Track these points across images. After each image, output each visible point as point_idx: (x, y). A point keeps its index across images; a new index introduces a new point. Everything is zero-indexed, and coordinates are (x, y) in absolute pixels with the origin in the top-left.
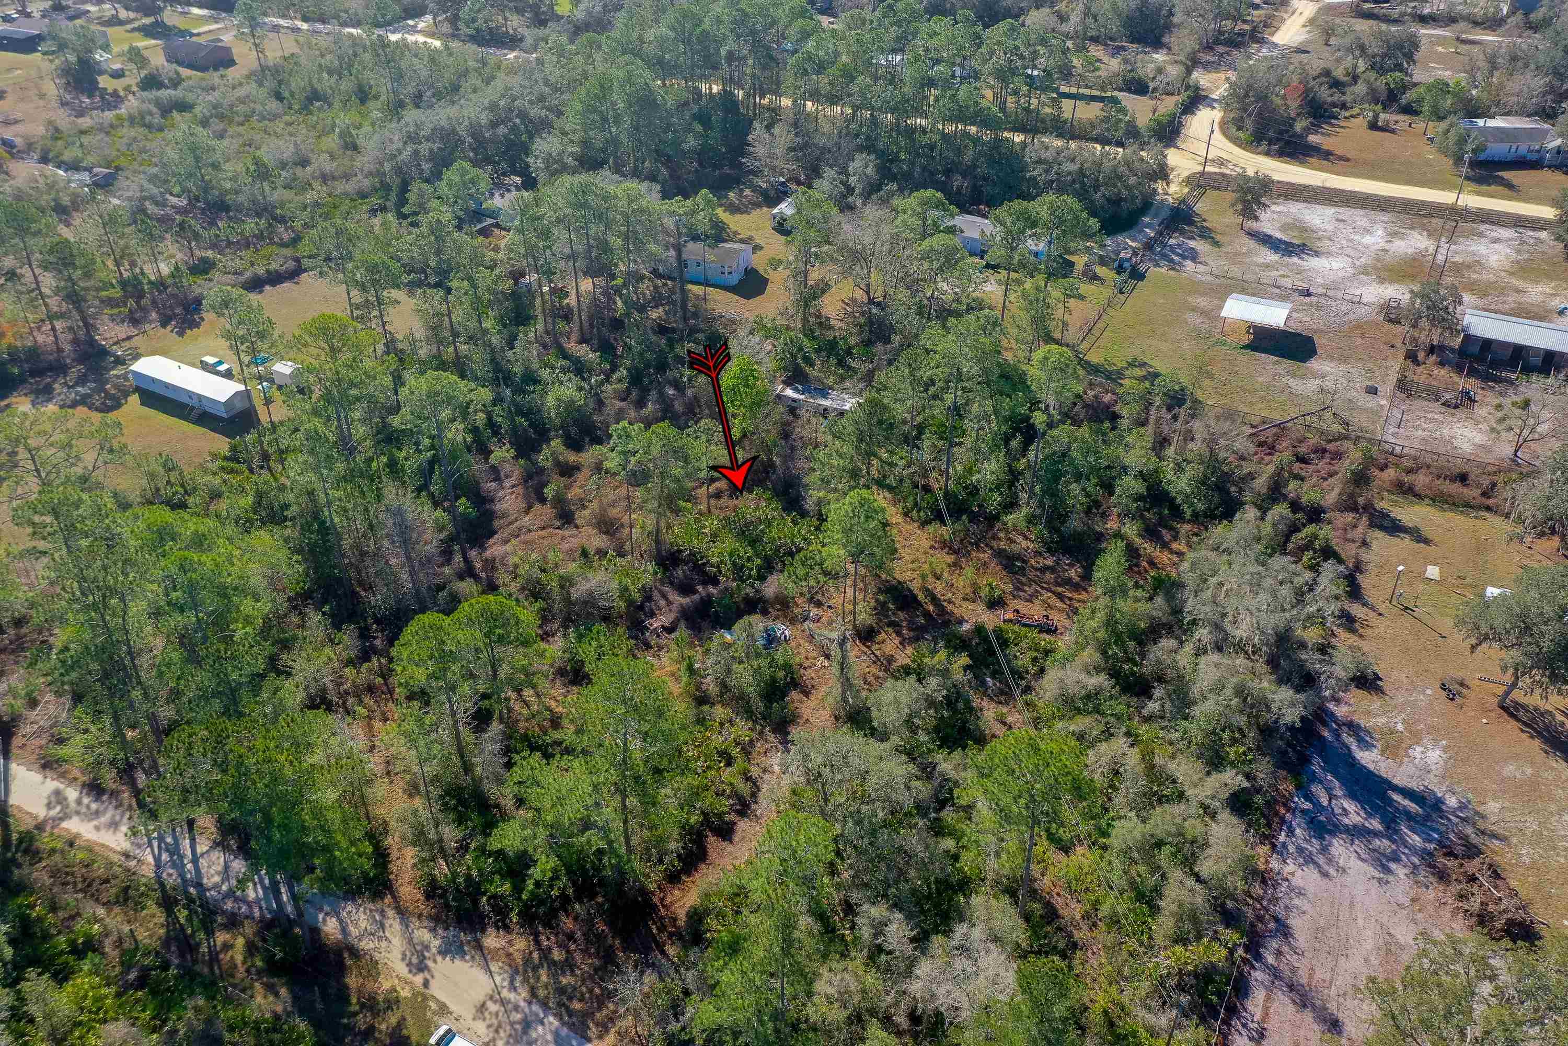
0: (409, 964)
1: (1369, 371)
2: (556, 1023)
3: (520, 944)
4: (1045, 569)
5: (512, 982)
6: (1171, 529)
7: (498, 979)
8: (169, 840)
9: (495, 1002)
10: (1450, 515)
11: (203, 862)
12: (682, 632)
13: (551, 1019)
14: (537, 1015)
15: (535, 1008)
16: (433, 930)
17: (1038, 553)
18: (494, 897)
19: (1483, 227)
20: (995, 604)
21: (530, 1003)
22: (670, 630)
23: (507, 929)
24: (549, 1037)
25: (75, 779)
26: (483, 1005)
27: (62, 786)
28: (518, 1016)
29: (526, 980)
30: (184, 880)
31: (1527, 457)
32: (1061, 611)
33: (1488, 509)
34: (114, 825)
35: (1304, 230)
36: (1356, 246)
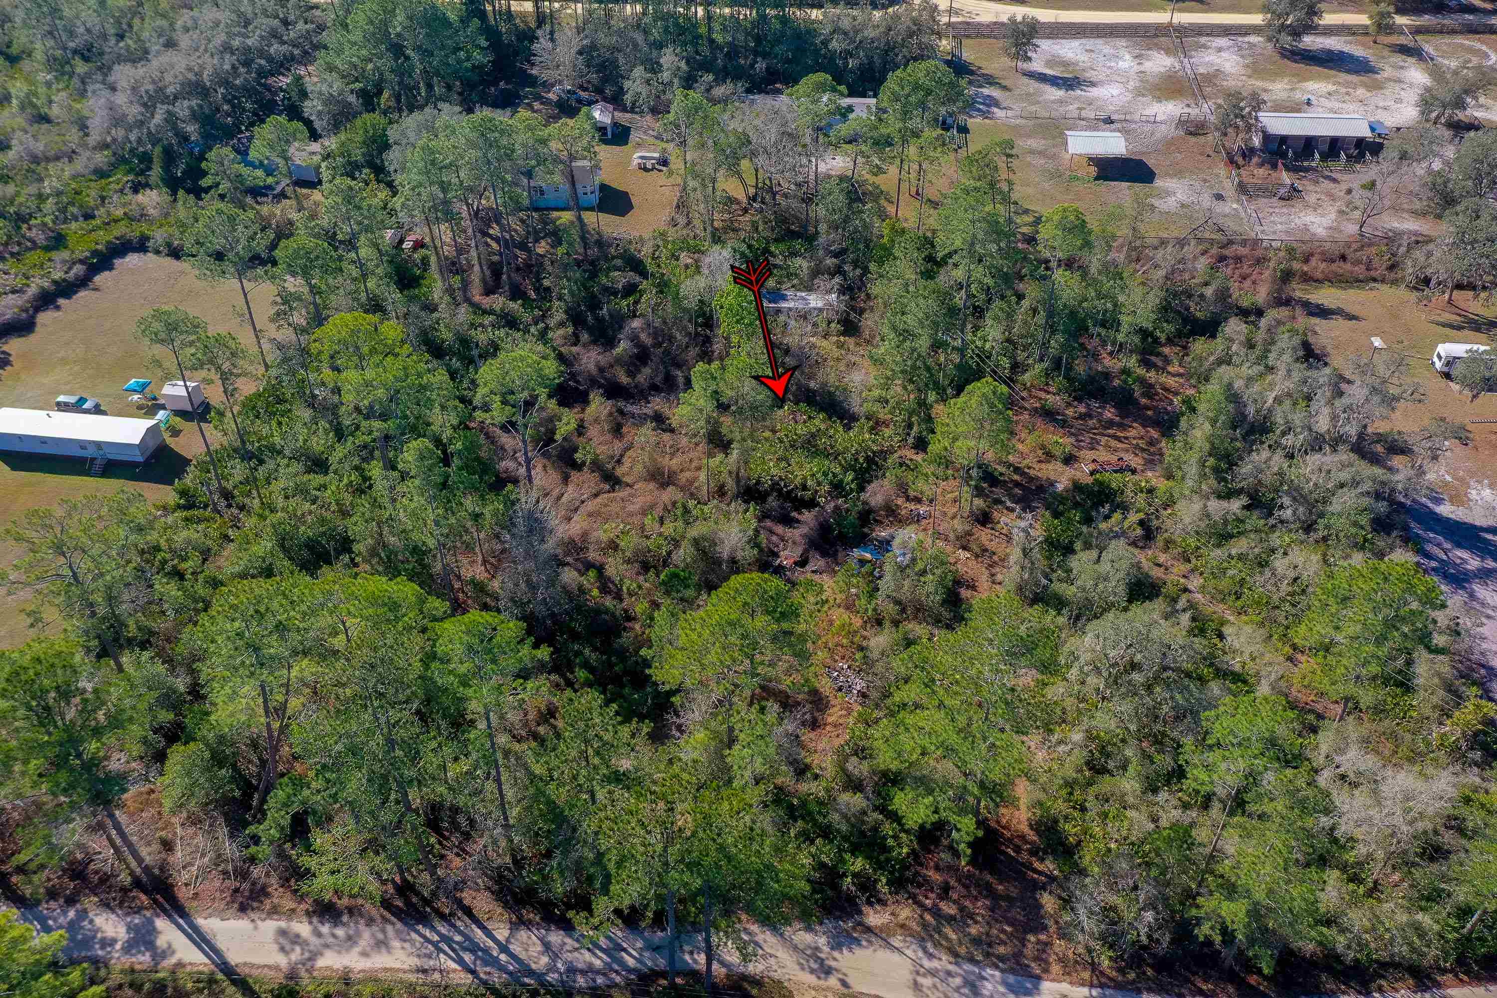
0: (812, 971)
1: (1205, 181)
2: (997, 973)
3: (906, 913)
4: (1082, 417)
5: (925, 950)
6: (1158, 354)
7: (909, 952)
8: (458, 938)
9: (924, 975)
10: (1351, 292)
11: (515, 948)
12: (817, 562)
13: (989, 971)
14: (973, 973)
15: (968, 967)
16: (809, 929)
17: (1069, 405)
18: (855, 875)
19: (1203, 40)
20: (1069, 460)
21: (956, 964)
22: (802, 563)
23: (882, 902)
24: (1002, 989)
25: (293, 911)
26: (916, 983)
27: (283, 924)
28: (958, 981)
29: (937, 945)
30: (510, 974)
31: (1370, 231)
32: (1127, 451)
33: (1375, 280)
34: (381, 944)
35: (1066, 64)
36: (1118, 72)
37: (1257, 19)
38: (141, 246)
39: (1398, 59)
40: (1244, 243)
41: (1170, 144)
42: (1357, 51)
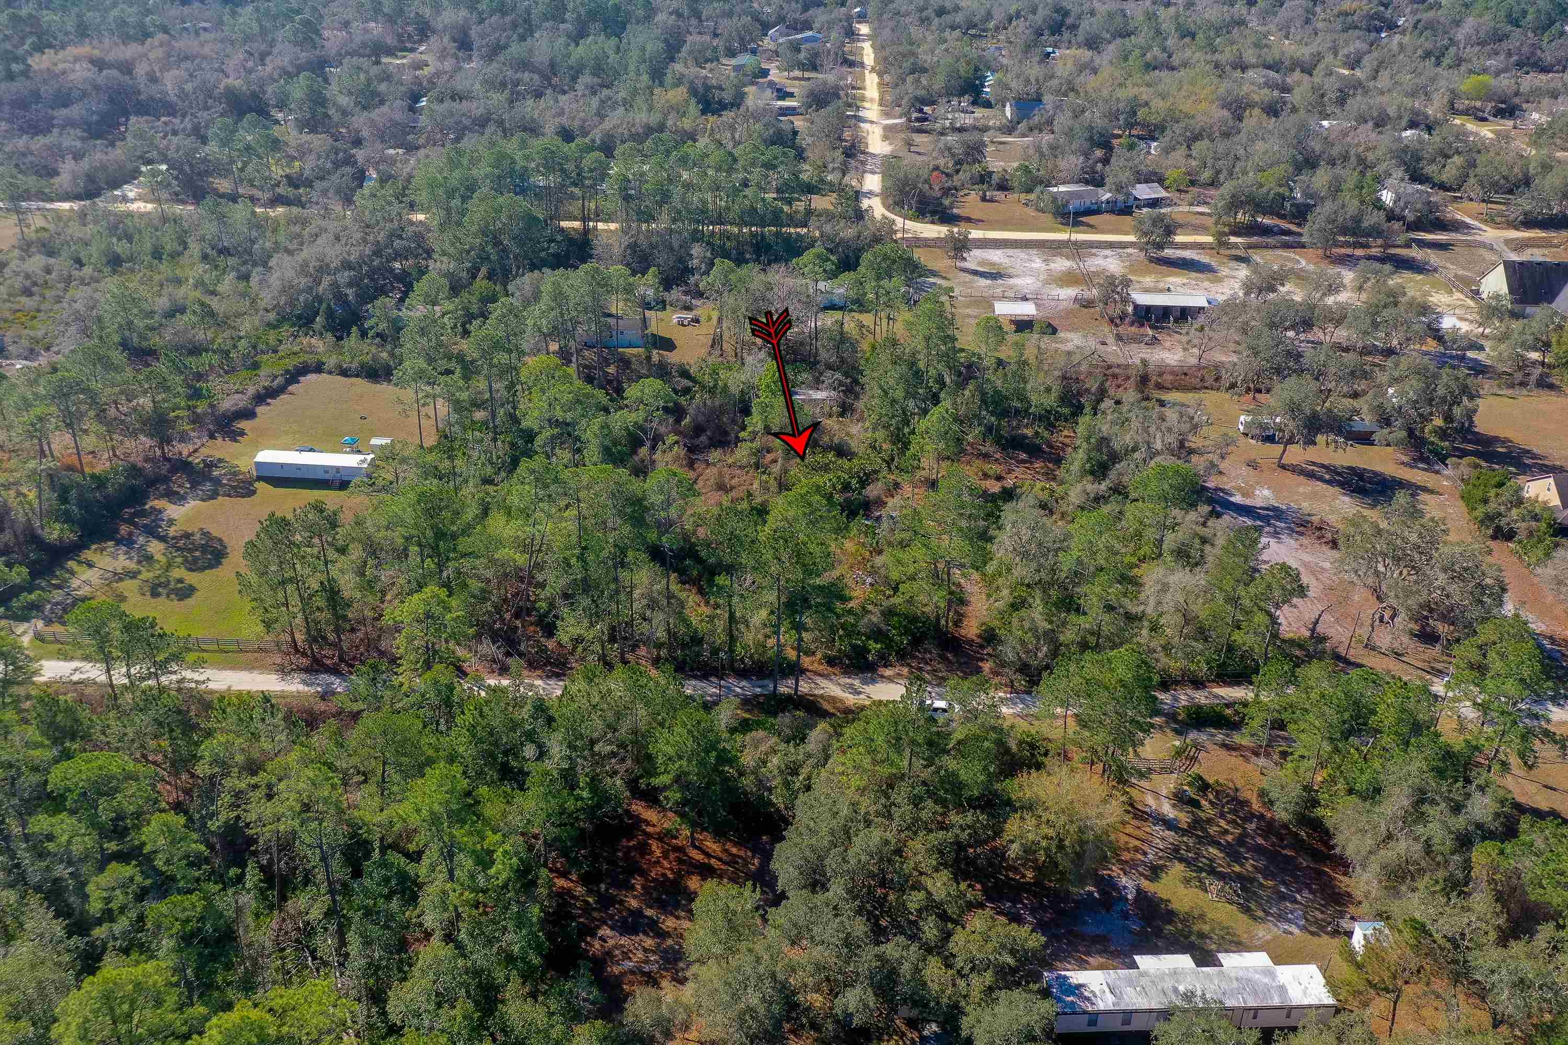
1: (1094, 334)
17: (998, 452)
19: (1094, 251)
20: (999, 479)
31: (1205, 361)
33: (1205, 388)
35: (993, 264)
36: (1031, 269)
37: (1131, 238)
38: (318, 368)
39: (1234, 264)
40: (1119, 366)
41: (1069, 313)
42: (1204, 258)
